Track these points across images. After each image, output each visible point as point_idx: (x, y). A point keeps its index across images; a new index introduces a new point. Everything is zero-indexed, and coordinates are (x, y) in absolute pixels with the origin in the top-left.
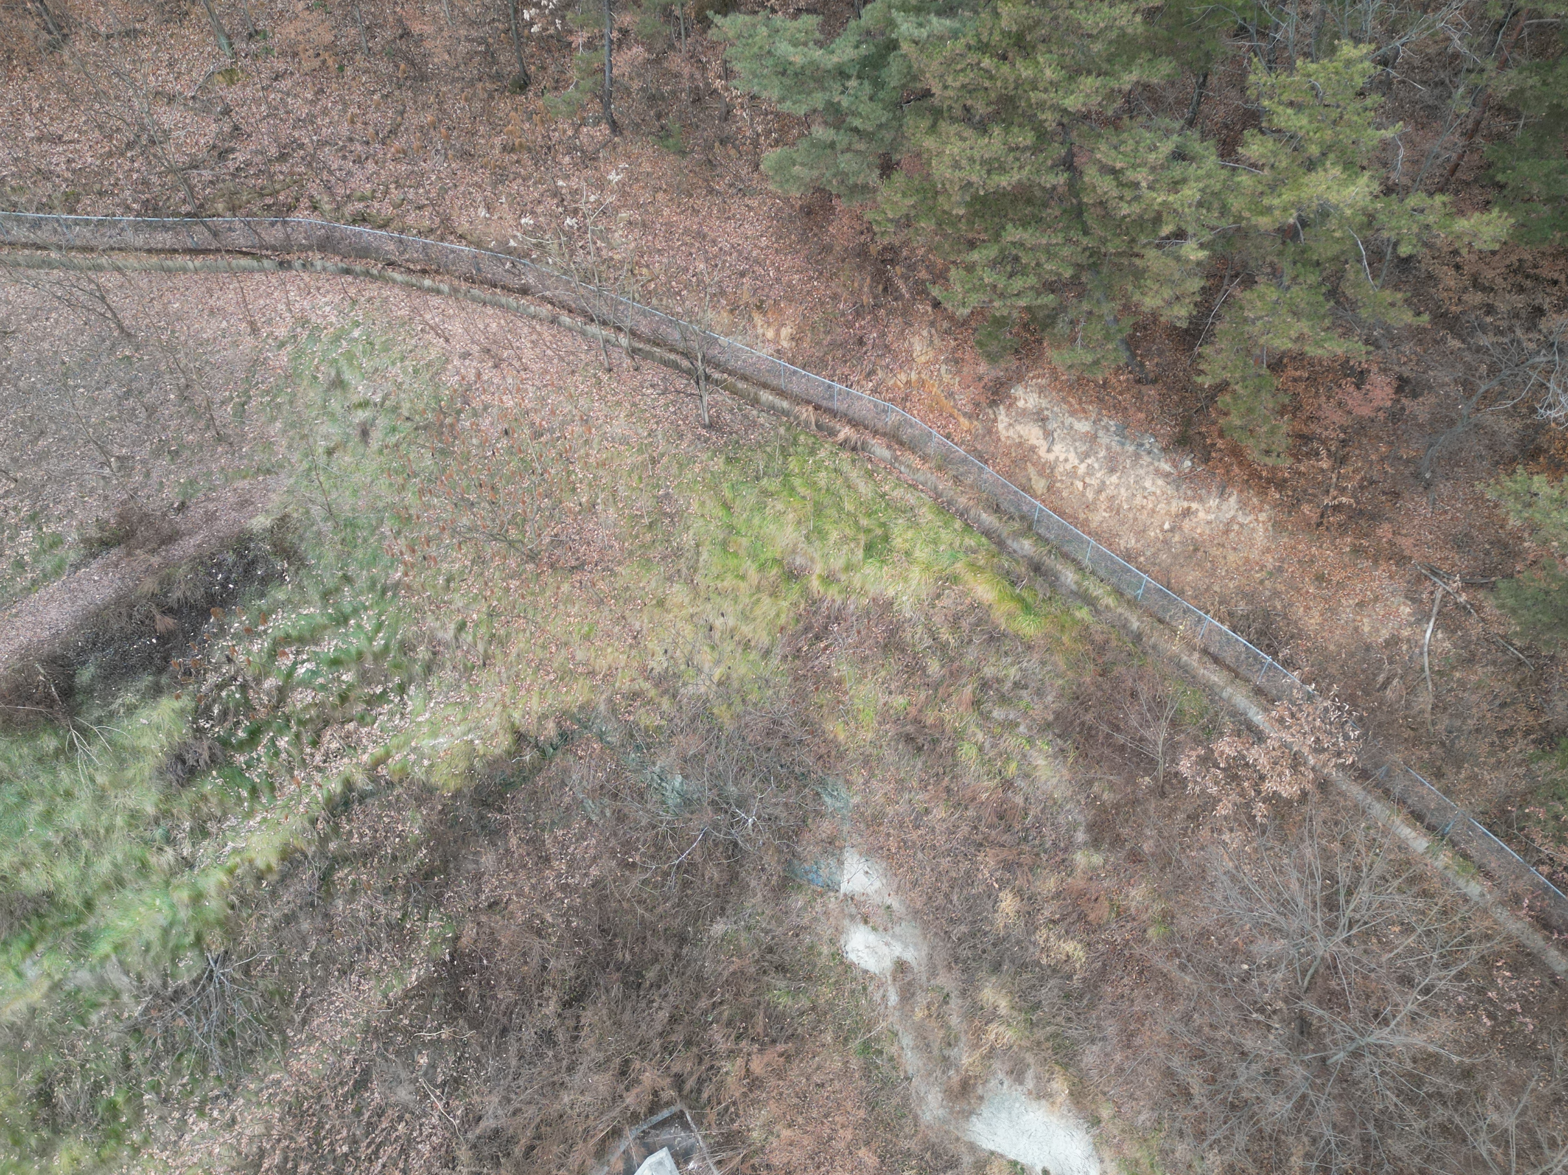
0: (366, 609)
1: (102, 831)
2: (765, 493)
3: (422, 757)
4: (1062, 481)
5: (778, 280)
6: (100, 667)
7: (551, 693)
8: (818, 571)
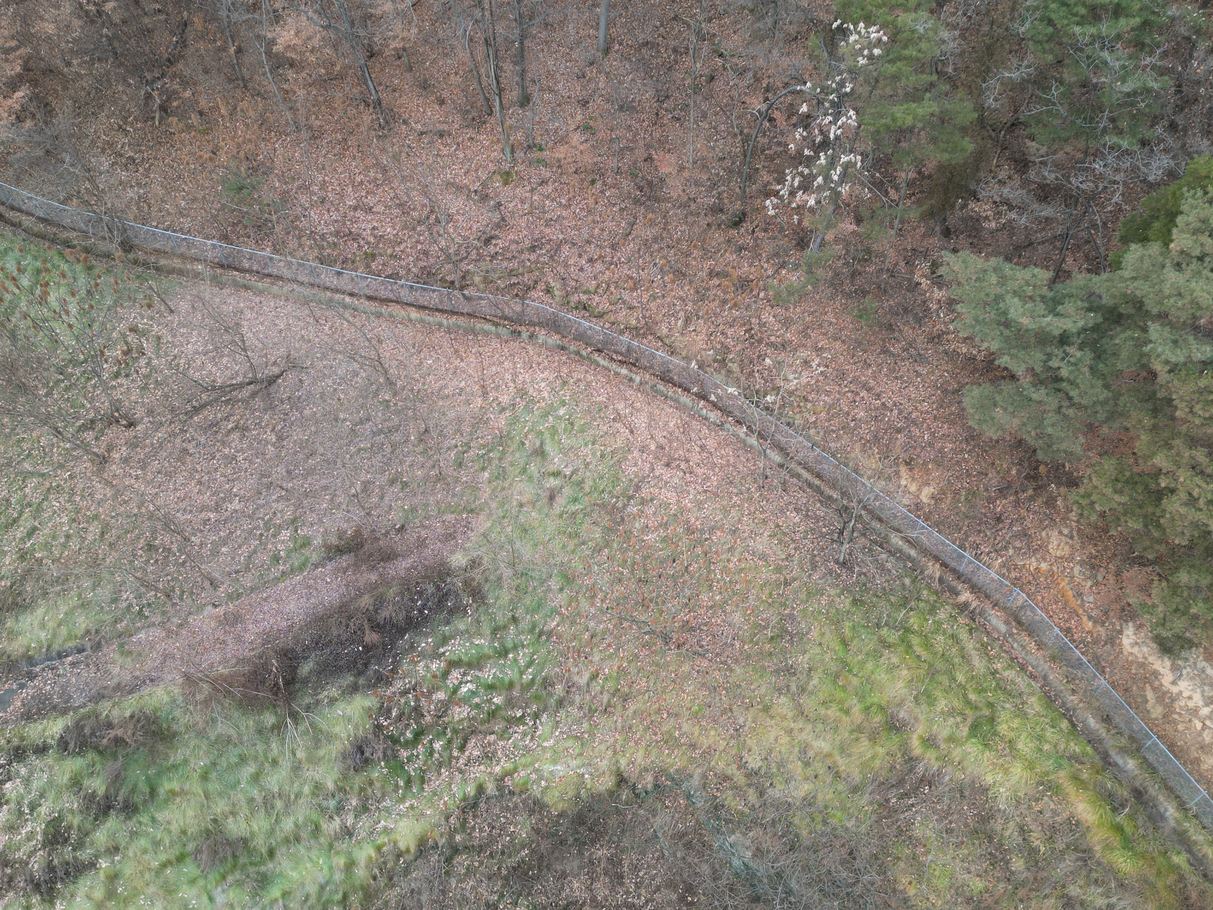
0: (523, 646)
1: (293, 797)
2: (884, 644)
3: (541, 778)
4: (1180, 714)
5: (930, 444)
6: (318, 664)
7: (654, 752)
8: (920, 731)
